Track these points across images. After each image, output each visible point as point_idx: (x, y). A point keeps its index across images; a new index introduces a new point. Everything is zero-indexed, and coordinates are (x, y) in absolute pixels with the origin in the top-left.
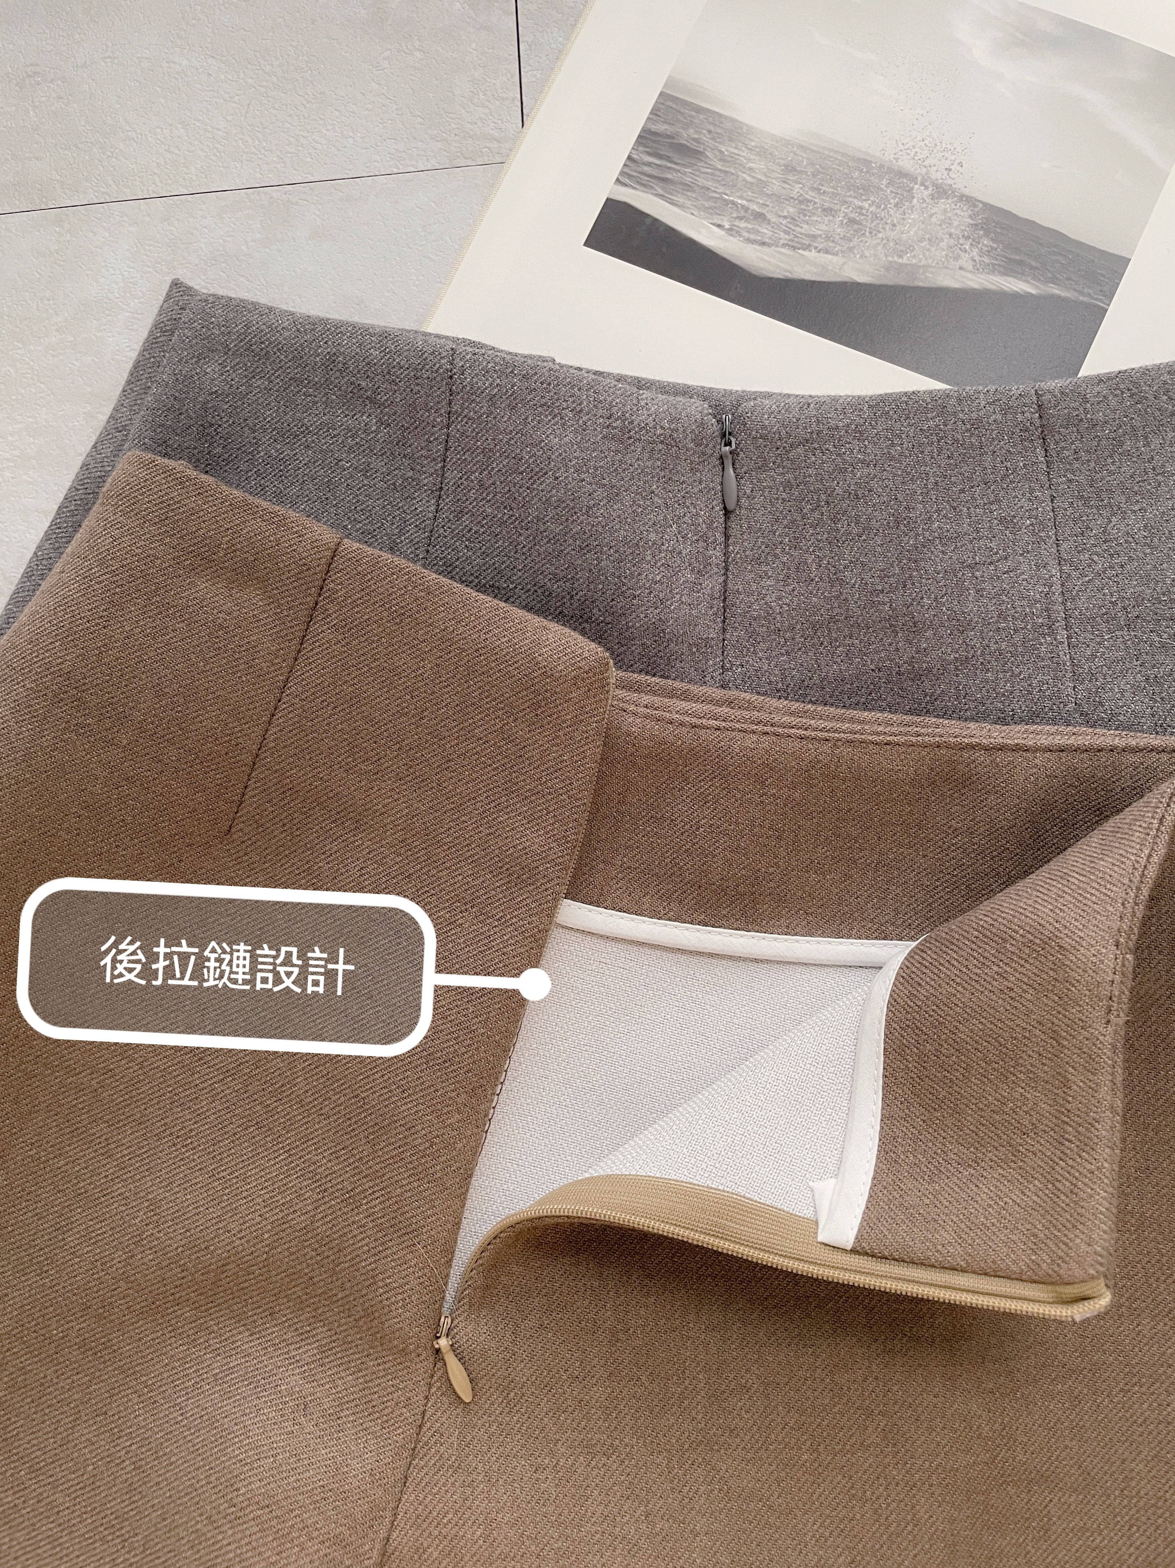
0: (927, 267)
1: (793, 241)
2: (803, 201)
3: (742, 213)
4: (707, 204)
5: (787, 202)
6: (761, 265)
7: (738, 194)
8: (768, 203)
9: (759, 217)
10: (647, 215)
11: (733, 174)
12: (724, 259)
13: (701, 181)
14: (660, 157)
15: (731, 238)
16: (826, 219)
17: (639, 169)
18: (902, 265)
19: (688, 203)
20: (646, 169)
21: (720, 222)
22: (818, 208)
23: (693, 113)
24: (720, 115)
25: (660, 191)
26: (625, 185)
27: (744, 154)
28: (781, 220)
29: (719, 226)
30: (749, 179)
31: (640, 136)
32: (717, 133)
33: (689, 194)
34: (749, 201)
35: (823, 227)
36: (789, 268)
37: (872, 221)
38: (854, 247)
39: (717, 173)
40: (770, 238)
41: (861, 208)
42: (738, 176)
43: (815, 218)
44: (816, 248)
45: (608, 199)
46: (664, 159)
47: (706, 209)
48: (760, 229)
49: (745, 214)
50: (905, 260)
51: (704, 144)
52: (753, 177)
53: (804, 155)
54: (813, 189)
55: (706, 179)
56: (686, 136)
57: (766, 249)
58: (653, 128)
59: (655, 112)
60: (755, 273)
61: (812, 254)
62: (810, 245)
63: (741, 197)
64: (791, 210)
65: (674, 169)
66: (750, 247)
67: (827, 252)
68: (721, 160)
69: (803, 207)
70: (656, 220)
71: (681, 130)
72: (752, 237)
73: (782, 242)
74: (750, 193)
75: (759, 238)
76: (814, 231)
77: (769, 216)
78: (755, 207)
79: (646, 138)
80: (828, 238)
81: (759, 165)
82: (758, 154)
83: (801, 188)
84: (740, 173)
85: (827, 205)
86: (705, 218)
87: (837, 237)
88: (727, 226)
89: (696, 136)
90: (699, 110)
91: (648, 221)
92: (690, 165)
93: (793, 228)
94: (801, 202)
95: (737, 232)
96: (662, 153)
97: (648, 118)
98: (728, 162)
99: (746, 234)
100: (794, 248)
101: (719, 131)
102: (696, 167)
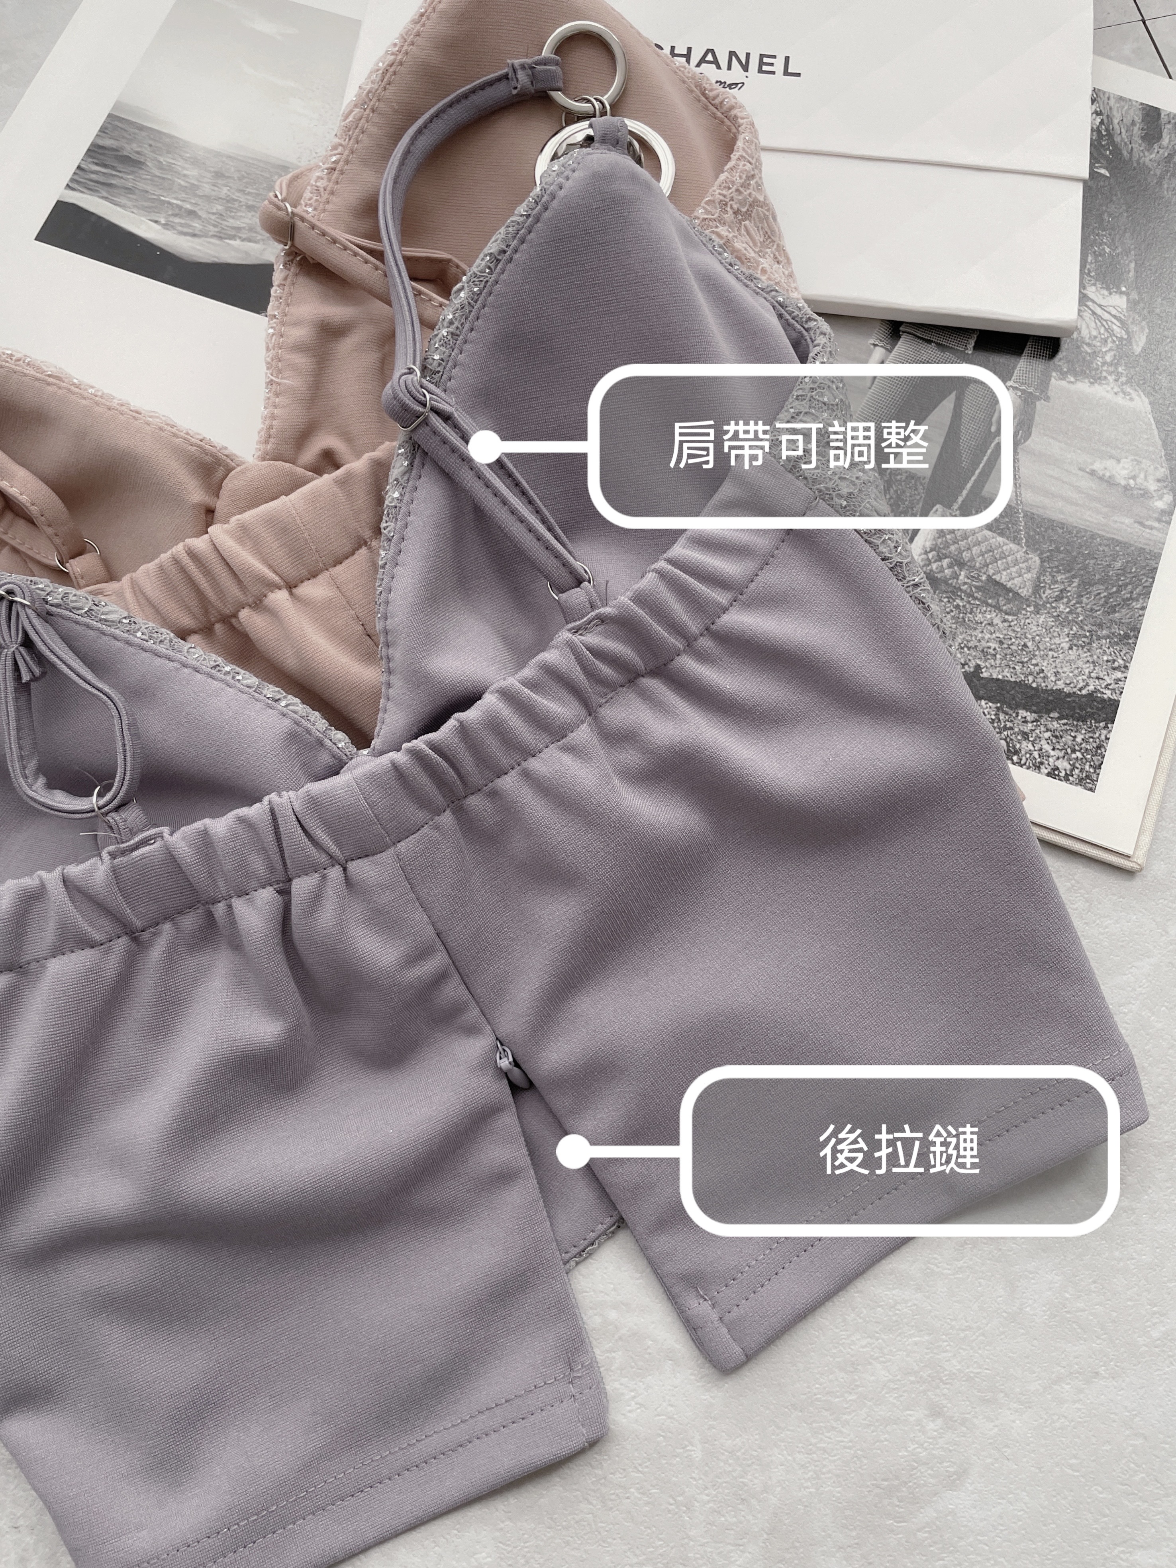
1: (220, 233)
2: (229, 200)
3: (177, 211)
4: (146, 204)
5: (215, 202)
6: (193, 252)
7: (173, 196)
8: (199, 203)
9: (192, 213)
10: (93, 214)
11: (170, 180)
12: (160, 249)
13: (141, 185)
14: (105, 166)
15: (166, 231)
17: (87, 177)
19: (129, 204)
20: (93, 176)
21: (157, 219)
22: (242, 206)
23: (137, 131)
24: (160, 132)
25: (105, 194)
27: (179, 164)
29: (156, 222)
30: (183, 183)
31: (89, 150)
32: (156, 147)
33: (131, 196)
35: (247, 221)
39: (156, 179)
40: (201, 231)
42: (174, 181)
43: (240, 214)
44: (240, 238)
45: (58, 202)
46: (110, 168)
47: (144, 208)
49: (179, 211)
51: (144, 155)
52: (187, 182)
53: (232, 164)
56: (130, 149)
57: (196, 240)
59: (103, 130)
60: (186, 259)
61: (236, 243)
63: (176, 199)
65: (118, 177)
67: (249, 240)
69: (230, 205)
70: (100, 218)
71: (126, 146)
72: (185, 230)
73: (211, 234)
74: (184, 196)
75: (191, 231)
76: (238, 223)
77: (200, 213)
78: (188, 206)
79: (95, 152)
83: (228, 190)
84: (176, 179)
86: (144, 216)
88: (163, 221)
89: (139, 149)
90: (141, 128)
91: (94, 219)
92: (133, 173)
93: (221, 222)
94: (228, 201)
95: (172, 227)
96: (107, 163)
97: (97, 135)
98: (165, 170)
99: (180, 228)
100: (221, 238)
102: (137, 175)
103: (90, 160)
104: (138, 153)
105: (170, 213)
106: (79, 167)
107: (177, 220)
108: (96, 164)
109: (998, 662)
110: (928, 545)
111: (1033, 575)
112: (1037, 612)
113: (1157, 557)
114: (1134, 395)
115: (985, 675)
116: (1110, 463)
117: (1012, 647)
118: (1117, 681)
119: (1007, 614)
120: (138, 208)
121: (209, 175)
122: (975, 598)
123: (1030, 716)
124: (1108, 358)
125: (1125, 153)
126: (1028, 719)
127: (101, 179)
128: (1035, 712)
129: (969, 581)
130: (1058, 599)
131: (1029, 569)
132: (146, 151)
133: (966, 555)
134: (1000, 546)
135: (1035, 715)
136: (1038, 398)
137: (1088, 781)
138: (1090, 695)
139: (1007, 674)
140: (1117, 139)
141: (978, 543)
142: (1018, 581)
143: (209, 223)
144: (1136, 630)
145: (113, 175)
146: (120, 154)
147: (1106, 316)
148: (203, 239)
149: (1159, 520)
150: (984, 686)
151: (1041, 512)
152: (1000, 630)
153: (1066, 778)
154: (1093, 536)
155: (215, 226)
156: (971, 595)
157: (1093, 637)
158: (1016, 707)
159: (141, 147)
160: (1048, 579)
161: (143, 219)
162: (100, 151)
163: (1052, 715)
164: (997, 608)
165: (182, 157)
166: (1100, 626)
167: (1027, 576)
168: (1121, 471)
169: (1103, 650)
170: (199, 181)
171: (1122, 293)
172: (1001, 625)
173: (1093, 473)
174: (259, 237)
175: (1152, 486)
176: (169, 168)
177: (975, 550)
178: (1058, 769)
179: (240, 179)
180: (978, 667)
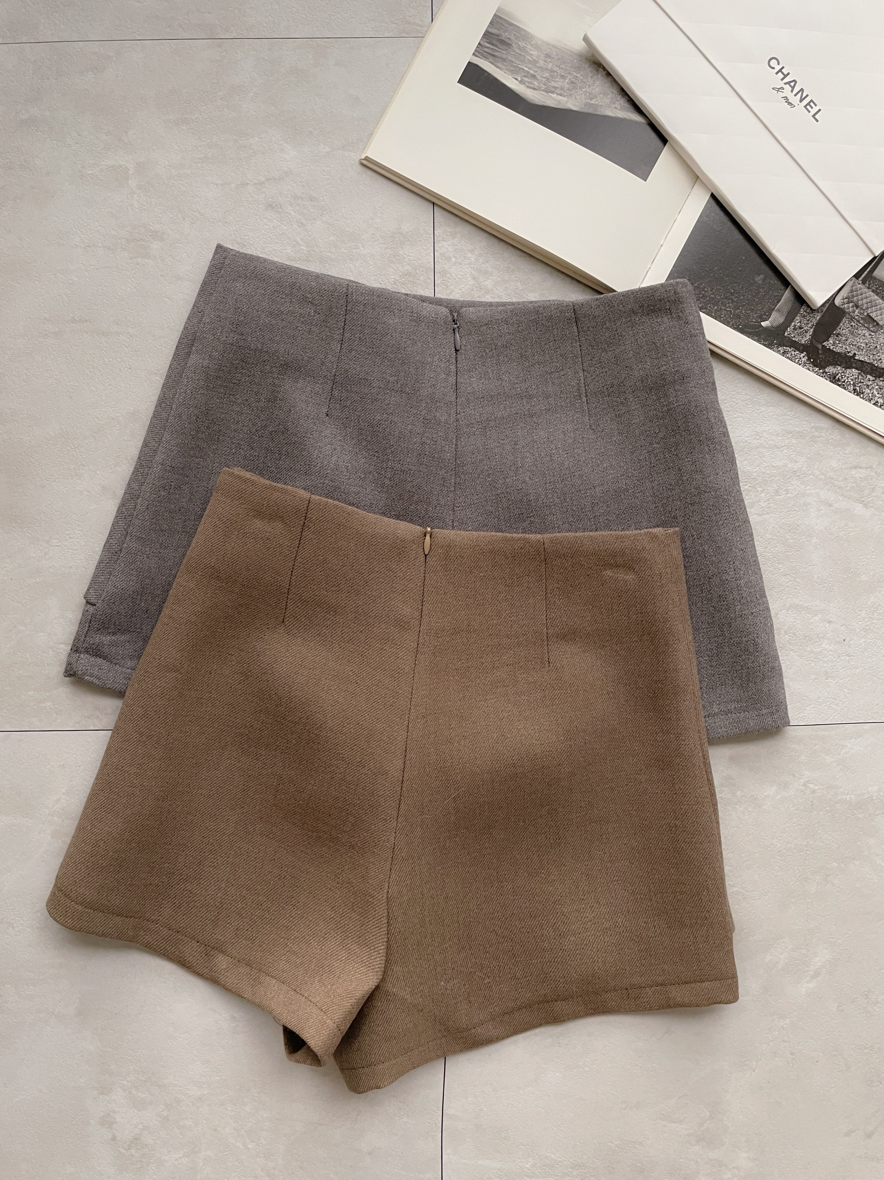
0: (601, 106)
2: (553, 71)
3: (526, 74)
4: (512, 68)
6: (533, 98)
9: (534, 76)
10: (486, 71)
12: (517, 94)
14: (493, 44)
15: (521, 85)
16: (562, 80)
18: (592, 104)
21: (516, 77)
23: (508, 26)
25: (491, 60)
26: (477, 56)
28: (542, 79)
29: (516, 79)
30: (530, 59)
33: (504, 63)
34: (529, 69)
36: (544, 100)
37: (581, 83)
38: (572, 94)
39: (517, 55)
40: (537, 86)
41: (577, 77)
44: (556, 93)
45: (469, 62)
48: (533, 82)
49: (527, 75)
50: (592, 102)
51: (511, 40)
54: (557, 66)
55: (512, 57)
57: (535, 92)
58: (491, 30)
60: (530, 101)
61: (554, 96)
62: (554, 92)
63: (526, 67)
64: (547, 74)
66: (529, 89)
67: (561, 95)
68: (519, 49)
70: (489, 74)
72: (530, 85)
73: (543, 89)
76: (555, 85)
77: (538, 77)
78: (532, 72)
80: (562, 89)
81: (535, 53)
82: (535, 48)
85: (562, 74)
87: (565, 89)
88: (519, 80)
89: (509, 37)
90: (511, 24)
91: (486, 74)
99: (527, 84)
100: (547, 92)
101: (519, 35)
103: (484, 39)
104: (508, 38)
105: (523, 75)
106: (479, 44)
107: (526, 79)
108: (488, 43)
109: (864, 353)
110: (845, 296)
115: (857, 358)
117: (871, 347)
119: (872, 331)
120: (508, 71)
121: (543, 56)
122: (860, 323)
126: (871, 379)
128: (874, 377)
129: (858, 314)
133: (860, 303)
134: (875, 301)
135: (874, 378)
139: (866, 359)
141: (866, 298)
142: (879, 317)
143: (542, 83)
145: (495, 50)
146: (499, 38)
148: (538, 92)
150: (856, 363)
152: (867, 339)
155: (545, 85)
156: (858, 321)
158: (868, 373)
159: (510, 35)
161: (510, 77)
162: (490, 35)
163: (881, 379)
164: (868, 329)
165: (530, 43)
170: (537, 57)
172: (868, 337)
174: (565, 94)
176: (523, 49)
177: (865, 301)
178: (878, 402)
179: (558, 59)
180: (855, 354)
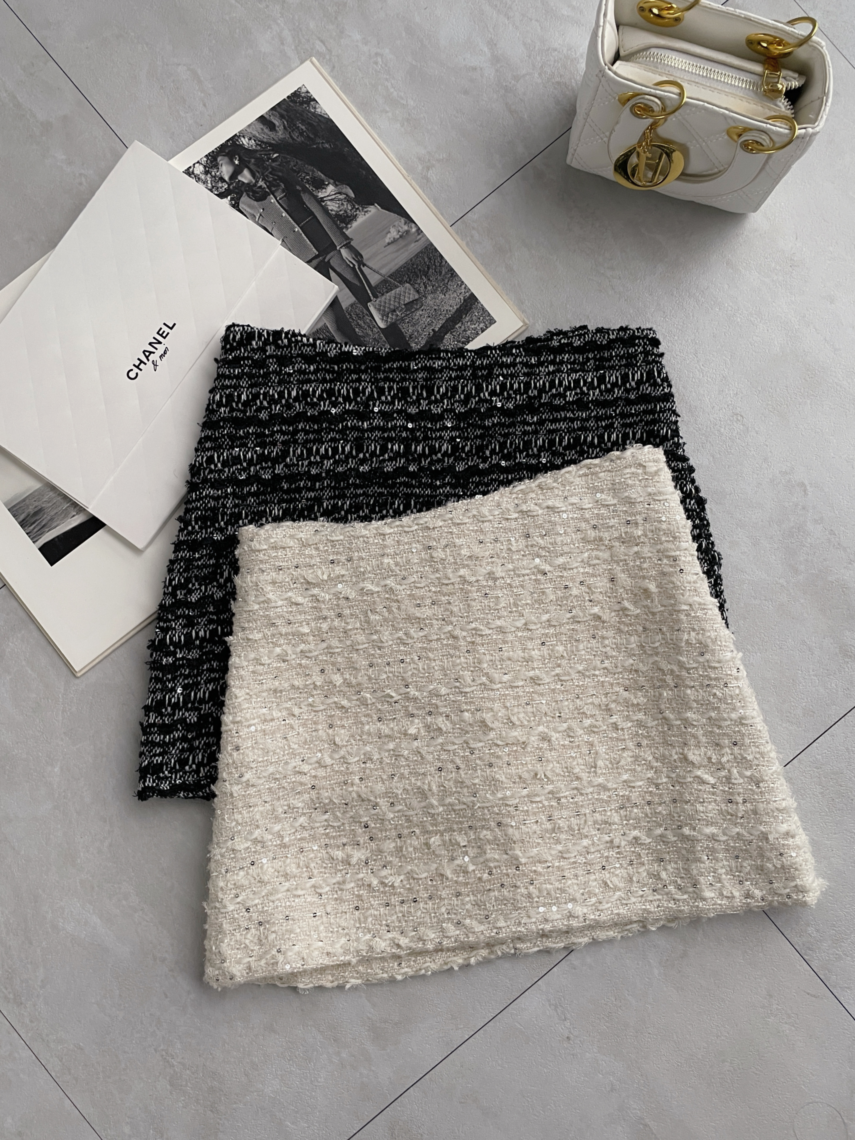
103: (26, 528)
104: (35, 508)
106: (27, 534)
108: (30, 526)
109: (435, 322)
111: (412, 289)
112: (426, 298)
113: (432, 244)
114: (369, 209)
115: (437, 329)
116: (389, 236)
117: (433, 314)
118: (465, 288)
119: (420, 308)
122: (409, 314)
123: (460, 325)
124: (350, 208)
125: (273, 142)
127: (39, 527)
128: (459, 322)
129: (401, 313)
130: (426, 287)
131: (410, 290)
132: (36, 504)
133: (392, 307)
134: (396, 294)
136: (350, 243)
137: (492, 321)
138: (464, 300)
139: (441, 322)
140: (265, 140)
141: (390, 300)
142: (411, 296)
144: (451, 271)
145: (40, 522)
146: (31, 515)
147: (333, 197)
149: (419, 234)
151: (392, 271)
152: (425, 314)
153: (487, 328)
154: (411, 260)
156: (407, 315)
157: (446, 285)
158: (454, 327)
159: (32, 505)
160: (417, 286)
162: (25, 521)
163: (463, 317)
164: (417, 309)
166: (444, 280)
167: (412, 292)
168: (394, 234)
169: (452, 286)
171: (327, 185)
172: (423, 313)
173: (389, 244)
175: (406, 228)
177: (392, 302)
178: (482, 328)
180: (433, 330)
